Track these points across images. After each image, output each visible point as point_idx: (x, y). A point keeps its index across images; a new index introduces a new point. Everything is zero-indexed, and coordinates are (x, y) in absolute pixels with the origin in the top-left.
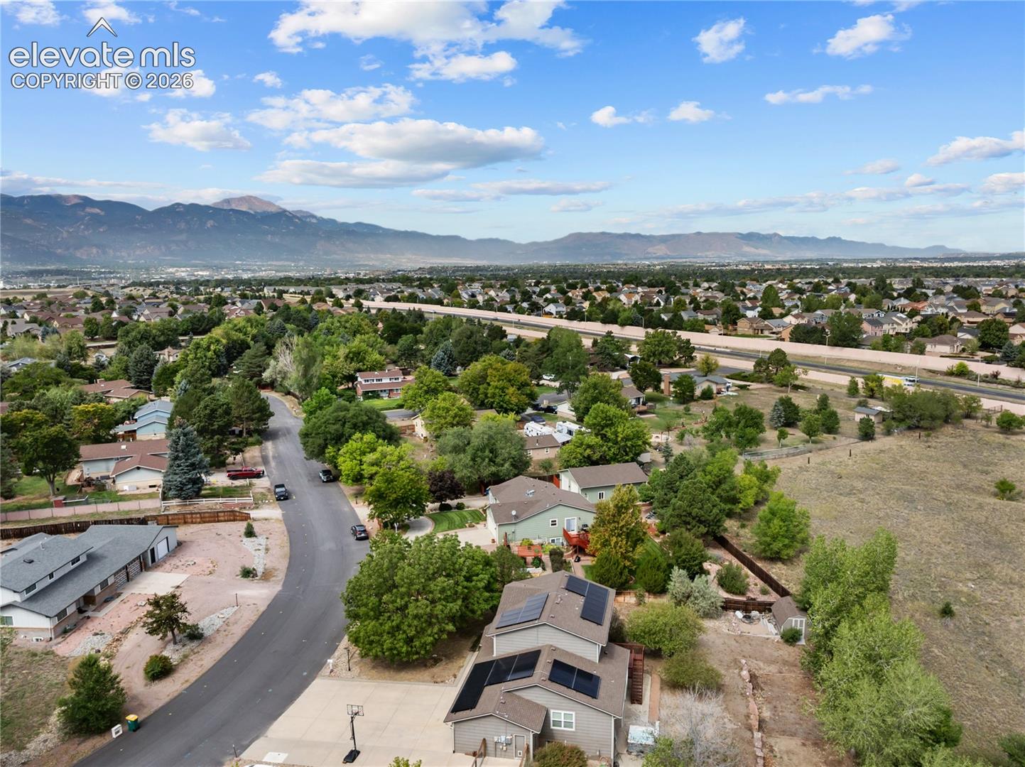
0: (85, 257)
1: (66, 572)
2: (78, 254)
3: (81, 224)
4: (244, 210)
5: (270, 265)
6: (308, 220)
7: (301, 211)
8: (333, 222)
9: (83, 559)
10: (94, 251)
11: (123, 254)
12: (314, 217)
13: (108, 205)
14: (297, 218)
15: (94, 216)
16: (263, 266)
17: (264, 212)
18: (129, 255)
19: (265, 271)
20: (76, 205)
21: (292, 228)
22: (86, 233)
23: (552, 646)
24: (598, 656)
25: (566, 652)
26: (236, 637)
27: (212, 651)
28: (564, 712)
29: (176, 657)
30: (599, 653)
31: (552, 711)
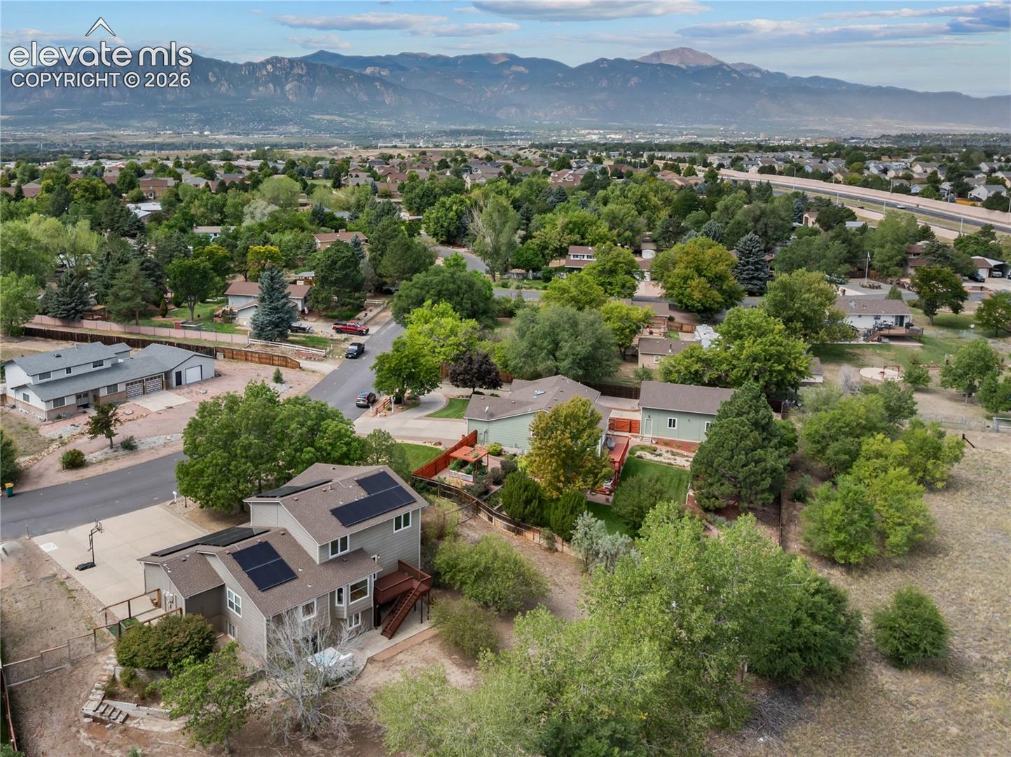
0: (503, 118)
1: (86, 371)
2: (498, 115)
3: (505, 84)
4: (675, 64)
5: (692, 129)
6: (750, 74)
7: (742, 64)
8: (781, 76)
9: (107, 365)
10: (513, 110)
11: (540, 115)
12: (757, 70)
13: (533, 63)
14: (736, 72)
15: (519, 75)
16: (686, 129)
17: (698, 66)
18: (546, 115)
19: (687, 135)
20: (504, 64)
21: (728, 84)
22: (509, 92)
23: (285, 530)
24: (320, 557)
25: (295, 541)
26: (156, 456)
27: (127, 461)
28: (234, 594)
29: (100, 458)
30: (320, 553)
31: (228, 589)
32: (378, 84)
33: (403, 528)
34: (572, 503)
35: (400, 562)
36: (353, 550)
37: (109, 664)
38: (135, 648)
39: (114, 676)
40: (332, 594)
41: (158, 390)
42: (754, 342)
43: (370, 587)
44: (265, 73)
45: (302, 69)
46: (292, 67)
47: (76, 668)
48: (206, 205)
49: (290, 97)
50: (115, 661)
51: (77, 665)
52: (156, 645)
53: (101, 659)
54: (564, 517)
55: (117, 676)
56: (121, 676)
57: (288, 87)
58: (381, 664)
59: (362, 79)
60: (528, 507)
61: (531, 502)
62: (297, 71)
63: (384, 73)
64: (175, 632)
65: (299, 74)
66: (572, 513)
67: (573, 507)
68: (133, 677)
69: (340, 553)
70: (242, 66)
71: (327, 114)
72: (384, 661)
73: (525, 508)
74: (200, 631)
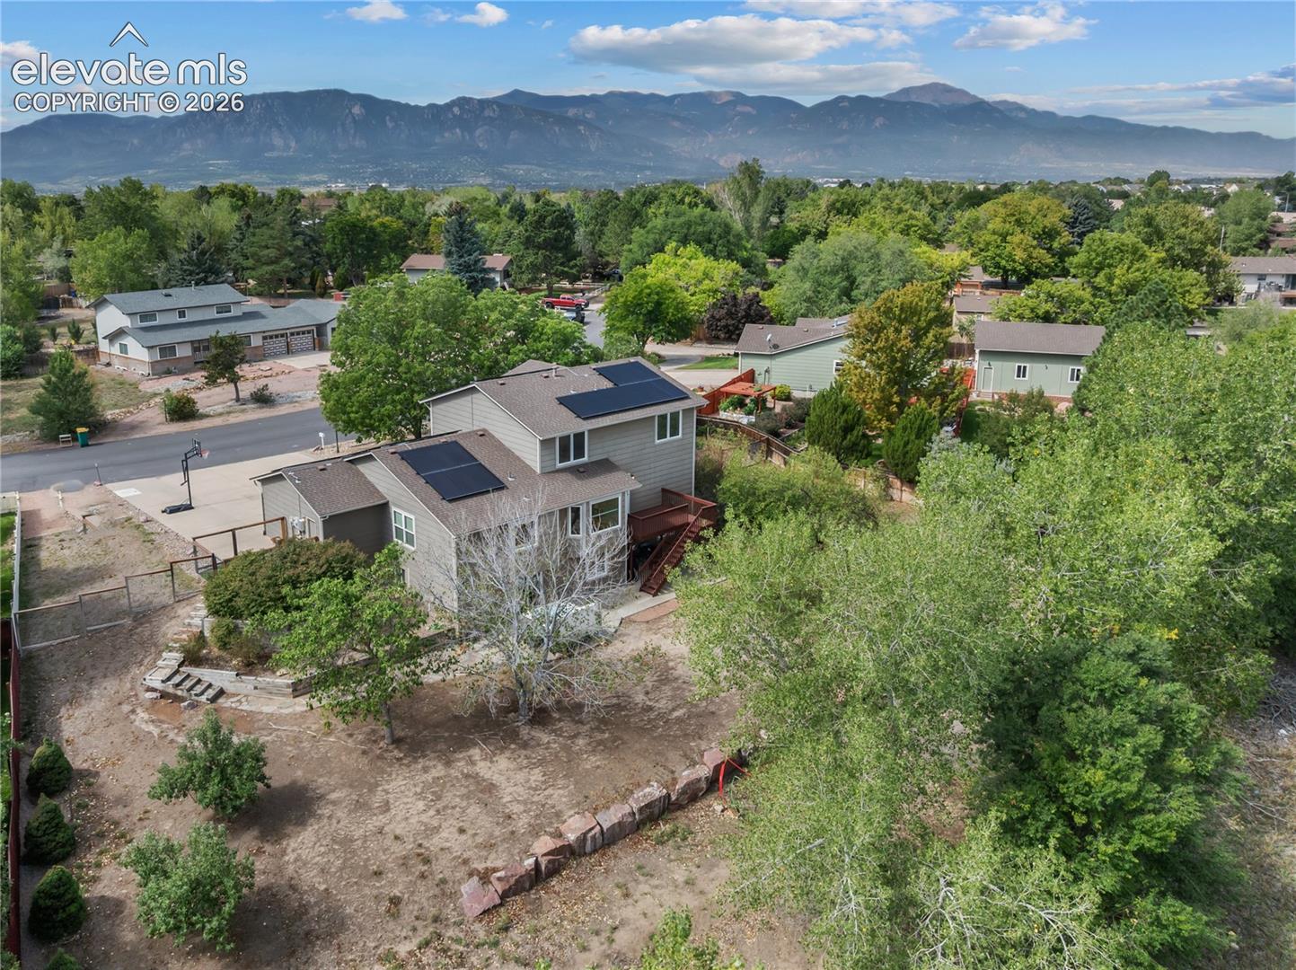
0: (727, 166)
1: (207, 317)
3: (729, 127)
4: (927, 102)
6: (1013, 112)
7: (1005, 102)
8: (1051, 115)
11: (770, 162)
12: (1023, 108)
14: (997, 110)
15: (745, 116)
17: (952, 105)
18: (777, 162)
20: (728, 103)
21: (988, 125)
22: (734, 136)
23: (484, 430)
24: (542, 462)
25: (501, 444)
26: (301, 409)
27: (255, 414)
28: (404, 514)
29: (220, 410)
30: (542, 456)
31: (393, 509)
32: (582, 128)
33: (668, 438)
34: (918, 422)
35: (664, 491)
36: (594, 459)
37: (196, 617)
38: (235, 585)
39: (202, 632)
40: (563, 512)
41: (308, 349)
42: (1129, 268)
43: (623, 512)
44: (451, 116)
45: (494, 111)
46: (483, 109)
47: (142, 624)
48: (379, 207)
49: (481, 145)
50: (204, 612)
51: (143, 620)
52: (270, 578)
53: (182, 611)
54: (907, 443)
55: (207, 634)
56: (212, 631)
57: (478, 132)
58: (644, 626)
59: (563, 121)
60: (849, 437)
61: (852, 429)
62: (488, 113)
63: (588, 116)
64: (303, 559)
65: (489, 117)
66: (918, 437)
67: (919, 428)
68: (233, 631)
69: (572, 462)
70: (424, 108)
71: (524, 164)
72: (648, 622)
73: (844, 438)
74: (344, 559)
